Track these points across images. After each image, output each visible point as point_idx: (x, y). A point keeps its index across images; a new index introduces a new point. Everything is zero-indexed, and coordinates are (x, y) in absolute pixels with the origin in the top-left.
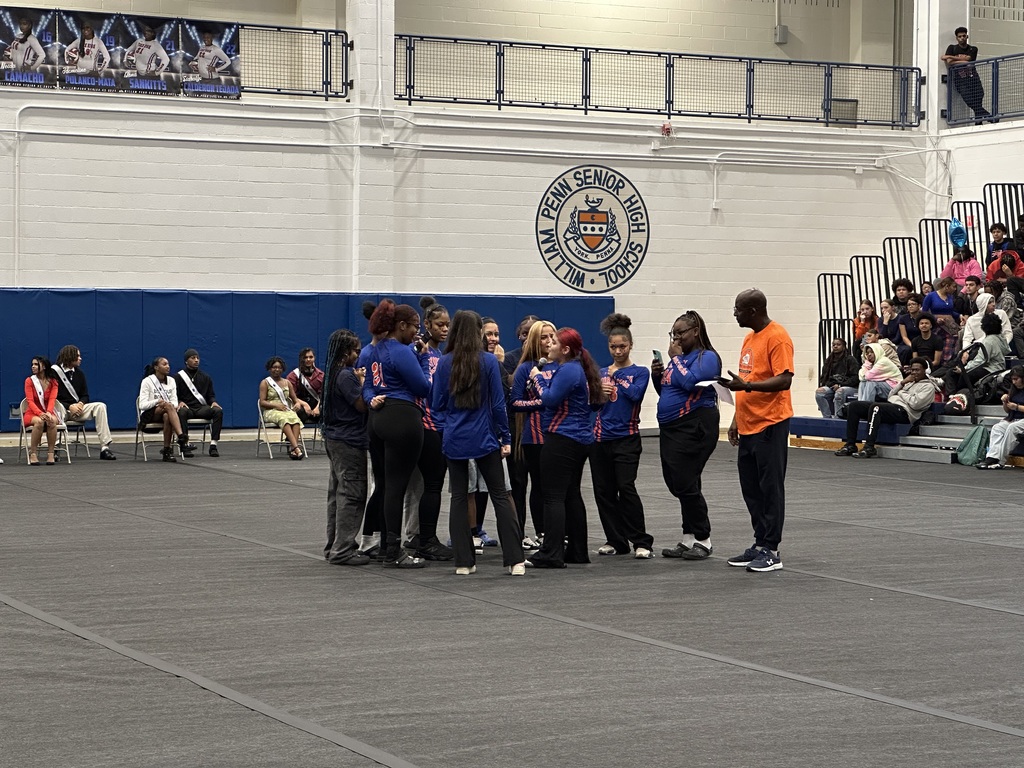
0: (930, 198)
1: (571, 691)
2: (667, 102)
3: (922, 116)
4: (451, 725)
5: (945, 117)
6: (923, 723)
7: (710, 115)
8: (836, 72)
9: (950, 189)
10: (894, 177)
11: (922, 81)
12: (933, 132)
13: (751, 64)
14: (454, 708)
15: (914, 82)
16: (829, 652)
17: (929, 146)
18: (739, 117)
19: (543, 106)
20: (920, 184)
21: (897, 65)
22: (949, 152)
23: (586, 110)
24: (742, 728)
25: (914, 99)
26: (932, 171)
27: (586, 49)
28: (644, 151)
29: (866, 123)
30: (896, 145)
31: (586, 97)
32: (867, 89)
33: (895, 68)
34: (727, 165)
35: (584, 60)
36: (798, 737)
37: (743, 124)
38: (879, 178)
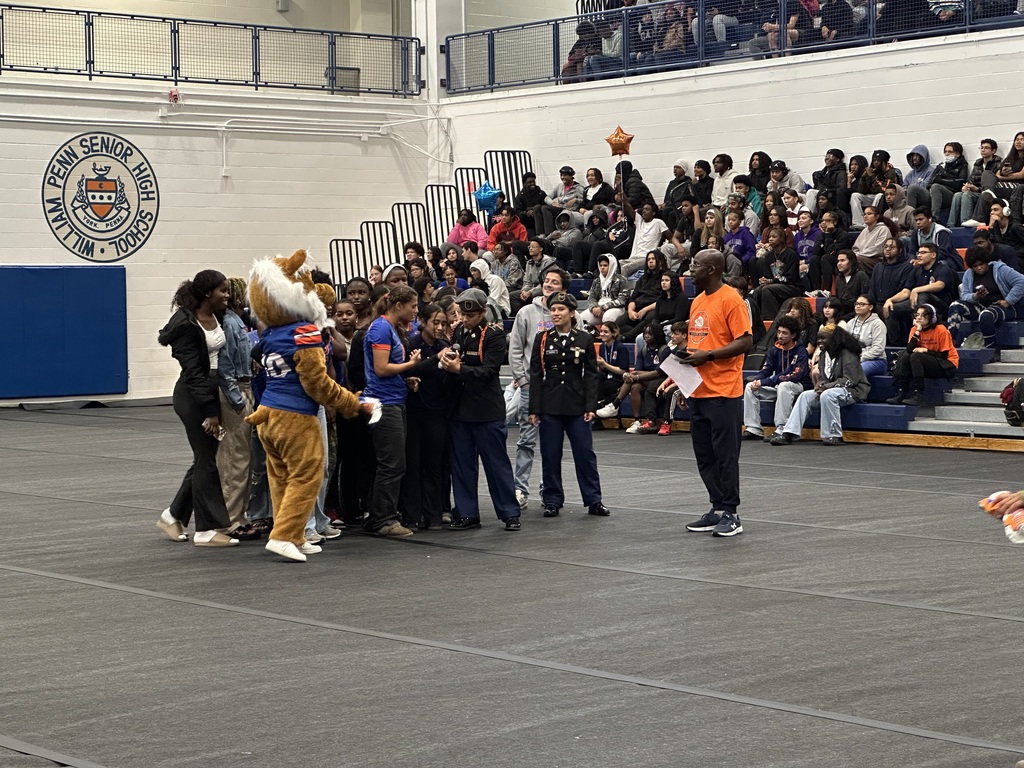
0: (433, 164)
2: (173, 68)
3: (422, 85)
4: (51, 701)
5: (444, 86)
7: (217, 82)
8: (339, 41)
9: (451, 156)
10: (398, 144)
11: (422, 51)
12: (433, 101)
13: (256, 31)
14: (49, 685)
15: (414, 52)
17: (430, 115)
18: (246, 84)
19: (45, 71)
20: (423, 151)
21: (395, 35)
22: (449, 120)
23: (90, 76)
24: (341, 686)
25: (414, 68)
26: (434, 138)
27: (89, 13)
28: (151, 118)
29: (369, 91)
30: (398, 113)
31: (90, 62)
32: (369, 58)
33: (396, 38)
34: (235, 132)
35: (86, 24)
37: (250, 92)
38: (384, 145)
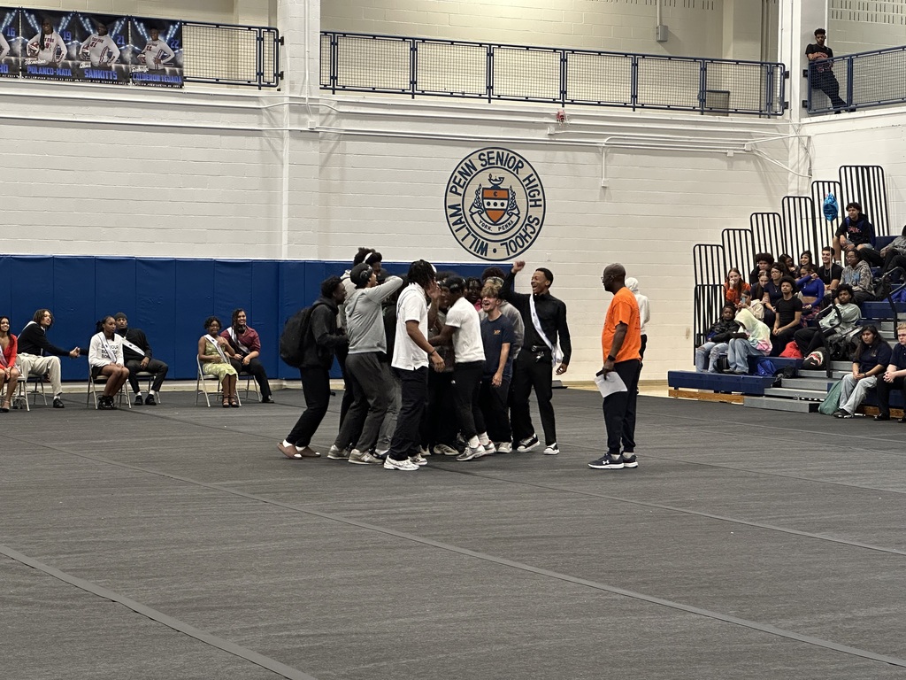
0: (793, 178)
1: (462, 614)
2: (561, 92)
3: (785, 106)
4: (354, 644)
5: (806, 107)
6: (771, 642)
7: (599, 104)
8: (710, 67)
9: (810, 170)
10: (761, 159)
11: (786, 75)
12: (795, 120)
13: (635, 59)
14: (358, 629)
15: (779, 76)
16: (692, 579)
17: (792, 133)
18: (625, 106)
19: (452, 95)
20: (784, 166)
21: (764, 61)
22: (809, 137)
23: (490, 99)
24: (611, 647)
25: (778, 91)
26: (794, 154)
27: (490, 45)
28: (541, 135)
29: (736, 112)
30: (762, 131)
31: (490, 87)
32: (739, 82)
33: (762, 64)
34: (613, 148)
35: (488, 55)
36: (659, 655)
37: (628, 112)
38: (748, 161)
